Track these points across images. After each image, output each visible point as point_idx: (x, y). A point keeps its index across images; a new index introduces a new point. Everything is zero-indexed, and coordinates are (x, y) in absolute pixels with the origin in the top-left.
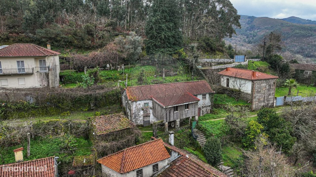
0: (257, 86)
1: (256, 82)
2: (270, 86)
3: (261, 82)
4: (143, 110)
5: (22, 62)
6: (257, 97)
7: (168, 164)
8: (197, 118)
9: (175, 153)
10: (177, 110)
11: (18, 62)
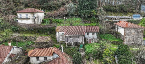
0: (127, 31)
1: (126, 29)
2: (138, 32)
3: (131, 29)
4: (61, 36)
5: (27, 14)
6: (127, 38)
7: (52, 59)
8: (84, 43)
9: (56, 55)
10: (72, 38)
11: (26, 14)
